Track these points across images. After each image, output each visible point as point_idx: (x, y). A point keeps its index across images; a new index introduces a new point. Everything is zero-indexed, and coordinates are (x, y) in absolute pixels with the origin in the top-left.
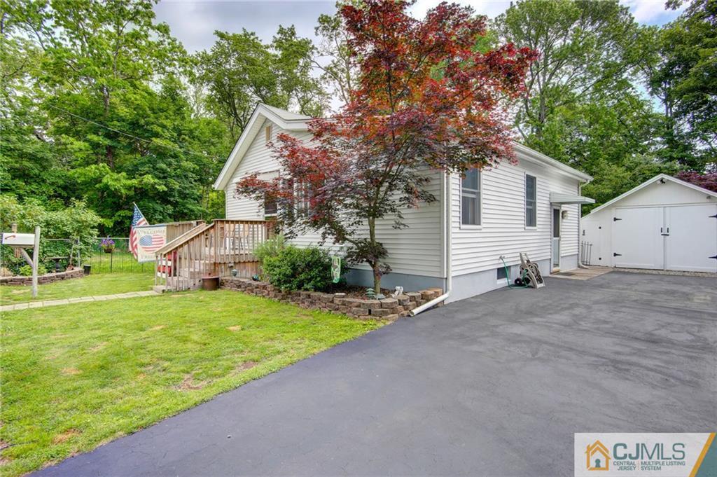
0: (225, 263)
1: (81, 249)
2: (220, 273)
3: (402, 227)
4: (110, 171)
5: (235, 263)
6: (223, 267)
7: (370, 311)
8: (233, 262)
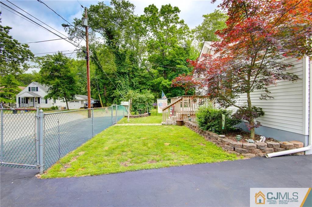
0: (186, 115)
1: (148, 107)
2: (184, 119)
3: (267, 98)
4: (164, 79)
5: (190, 115)
6: (185, 116)
7: (234, 148)
8: (189, 114)
